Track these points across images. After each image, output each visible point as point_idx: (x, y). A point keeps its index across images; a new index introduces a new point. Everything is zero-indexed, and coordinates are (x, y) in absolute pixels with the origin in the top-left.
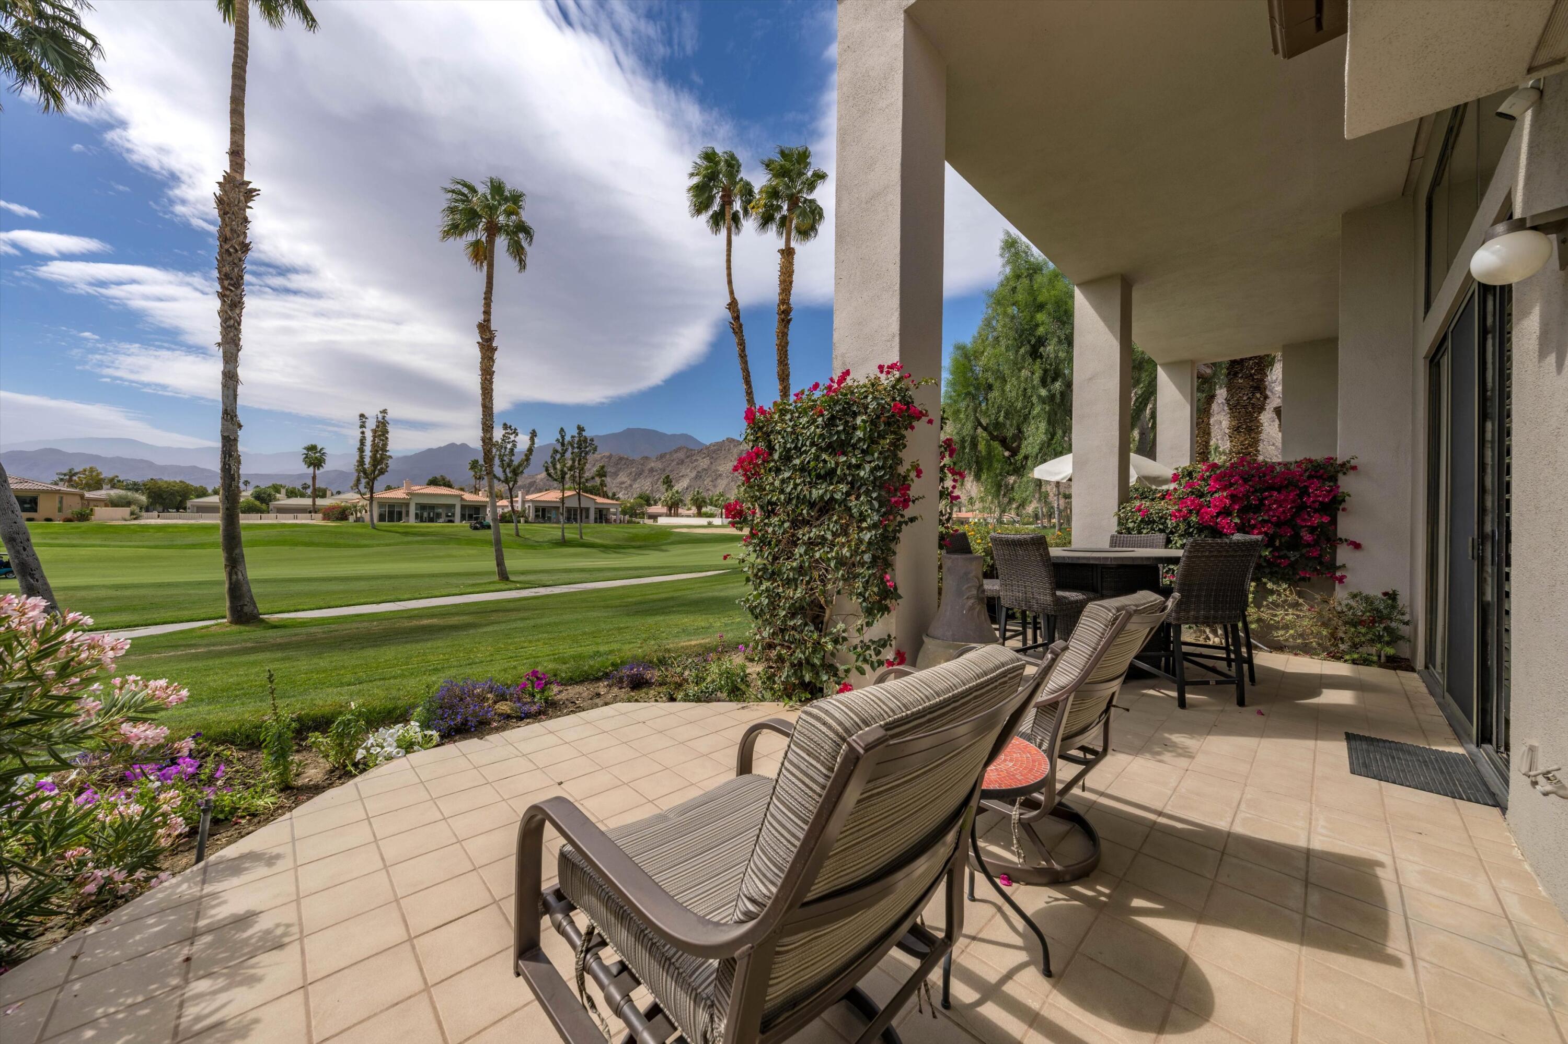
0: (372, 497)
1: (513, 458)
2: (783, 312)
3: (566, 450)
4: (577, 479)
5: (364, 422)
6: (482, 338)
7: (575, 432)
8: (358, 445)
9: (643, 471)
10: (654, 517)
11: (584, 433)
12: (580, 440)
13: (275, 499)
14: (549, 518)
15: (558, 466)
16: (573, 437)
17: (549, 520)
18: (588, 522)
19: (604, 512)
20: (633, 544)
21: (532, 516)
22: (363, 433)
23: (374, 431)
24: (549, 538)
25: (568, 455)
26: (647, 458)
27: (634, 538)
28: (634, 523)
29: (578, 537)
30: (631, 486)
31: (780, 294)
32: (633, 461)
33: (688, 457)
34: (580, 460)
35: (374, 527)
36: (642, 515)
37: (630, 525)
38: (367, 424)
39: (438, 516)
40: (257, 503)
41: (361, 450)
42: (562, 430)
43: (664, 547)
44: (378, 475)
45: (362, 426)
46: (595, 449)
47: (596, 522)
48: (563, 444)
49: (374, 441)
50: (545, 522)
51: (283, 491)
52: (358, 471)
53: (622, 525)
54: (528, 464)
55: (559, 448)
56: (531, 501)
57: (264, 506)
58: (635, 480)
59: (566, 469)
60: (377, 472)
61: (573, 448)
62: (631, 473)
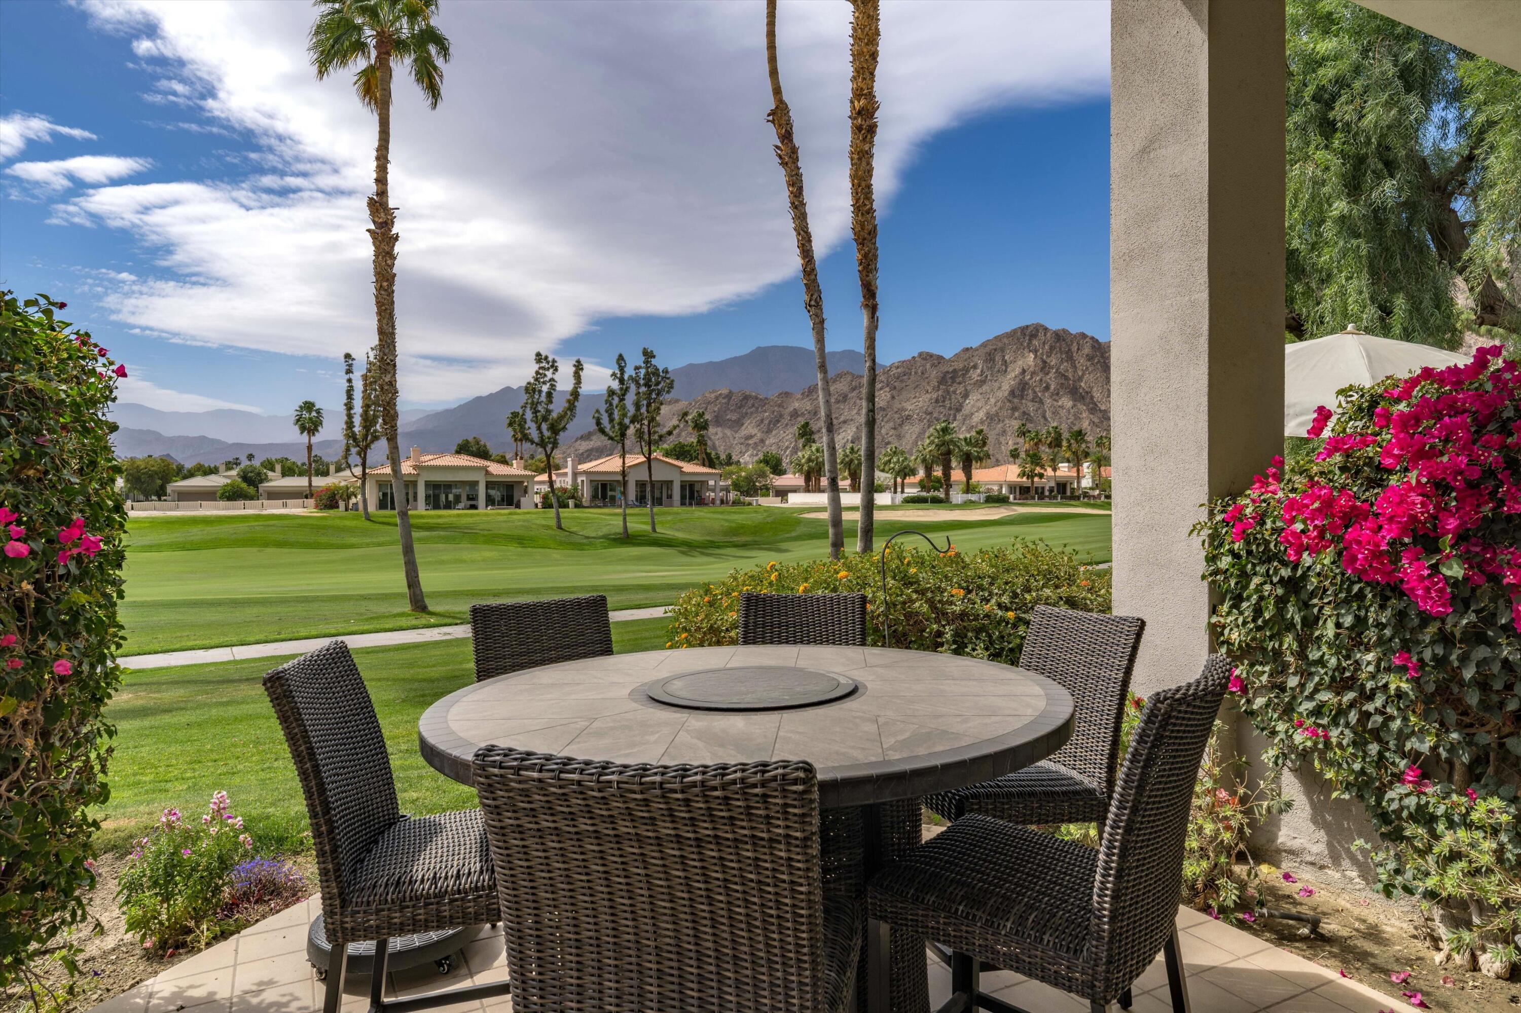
0: (364, 474)
1: (551, 407)
2: (859, 113)
3: (627, 389)
4: (646, 437)
5: (350, 365)
6: (374, 222)
7: (640, 360)
8: (344, 399)
9: (781, 416)
10: (782, 493)
11: (654, 362)
12: (647, 374)
13: (266, 479)
14: (613, 498)
15: (617, 415)
16: (637, 368)
17: (613, 502)
18: (671, 506)
19: (697, 487)
20: (735, 539)
21: (586, 493)
22: (350, 381)
23: (365, 378)
24: (605, 531)
25: (630, 398)
26: (787, 394)
27: (736, 530)
28: (744, 504)
29: (648, 528)
30: (762, 441)
31: (854, 79)
32: (764, 402)
33: (853, 389)
34: (649, 405)
35: (368, 517)
36: (766, 490)
37: (735, 509)
38: (354, 368)
39: (458, 499)
40: (244, 485)
41: (349, 407)
42: (621, 358)
43: (784, 545)
44: (372, 442)
45: (349, 371)
46: (671, 386)
47: (683, 504)
48: (622, 381)
49: (365, 391)
50: (605, 506)
51: (278, 468)
52: (348, 436)
53: (724, 508)
54: (573, 416)
55: (615, 385)
56: (585, 473)
57: (251, 490)
58: (769, 431)
59: (627, 421)
60: (369, 438)
61: (638, 385)
62: (762, 421)
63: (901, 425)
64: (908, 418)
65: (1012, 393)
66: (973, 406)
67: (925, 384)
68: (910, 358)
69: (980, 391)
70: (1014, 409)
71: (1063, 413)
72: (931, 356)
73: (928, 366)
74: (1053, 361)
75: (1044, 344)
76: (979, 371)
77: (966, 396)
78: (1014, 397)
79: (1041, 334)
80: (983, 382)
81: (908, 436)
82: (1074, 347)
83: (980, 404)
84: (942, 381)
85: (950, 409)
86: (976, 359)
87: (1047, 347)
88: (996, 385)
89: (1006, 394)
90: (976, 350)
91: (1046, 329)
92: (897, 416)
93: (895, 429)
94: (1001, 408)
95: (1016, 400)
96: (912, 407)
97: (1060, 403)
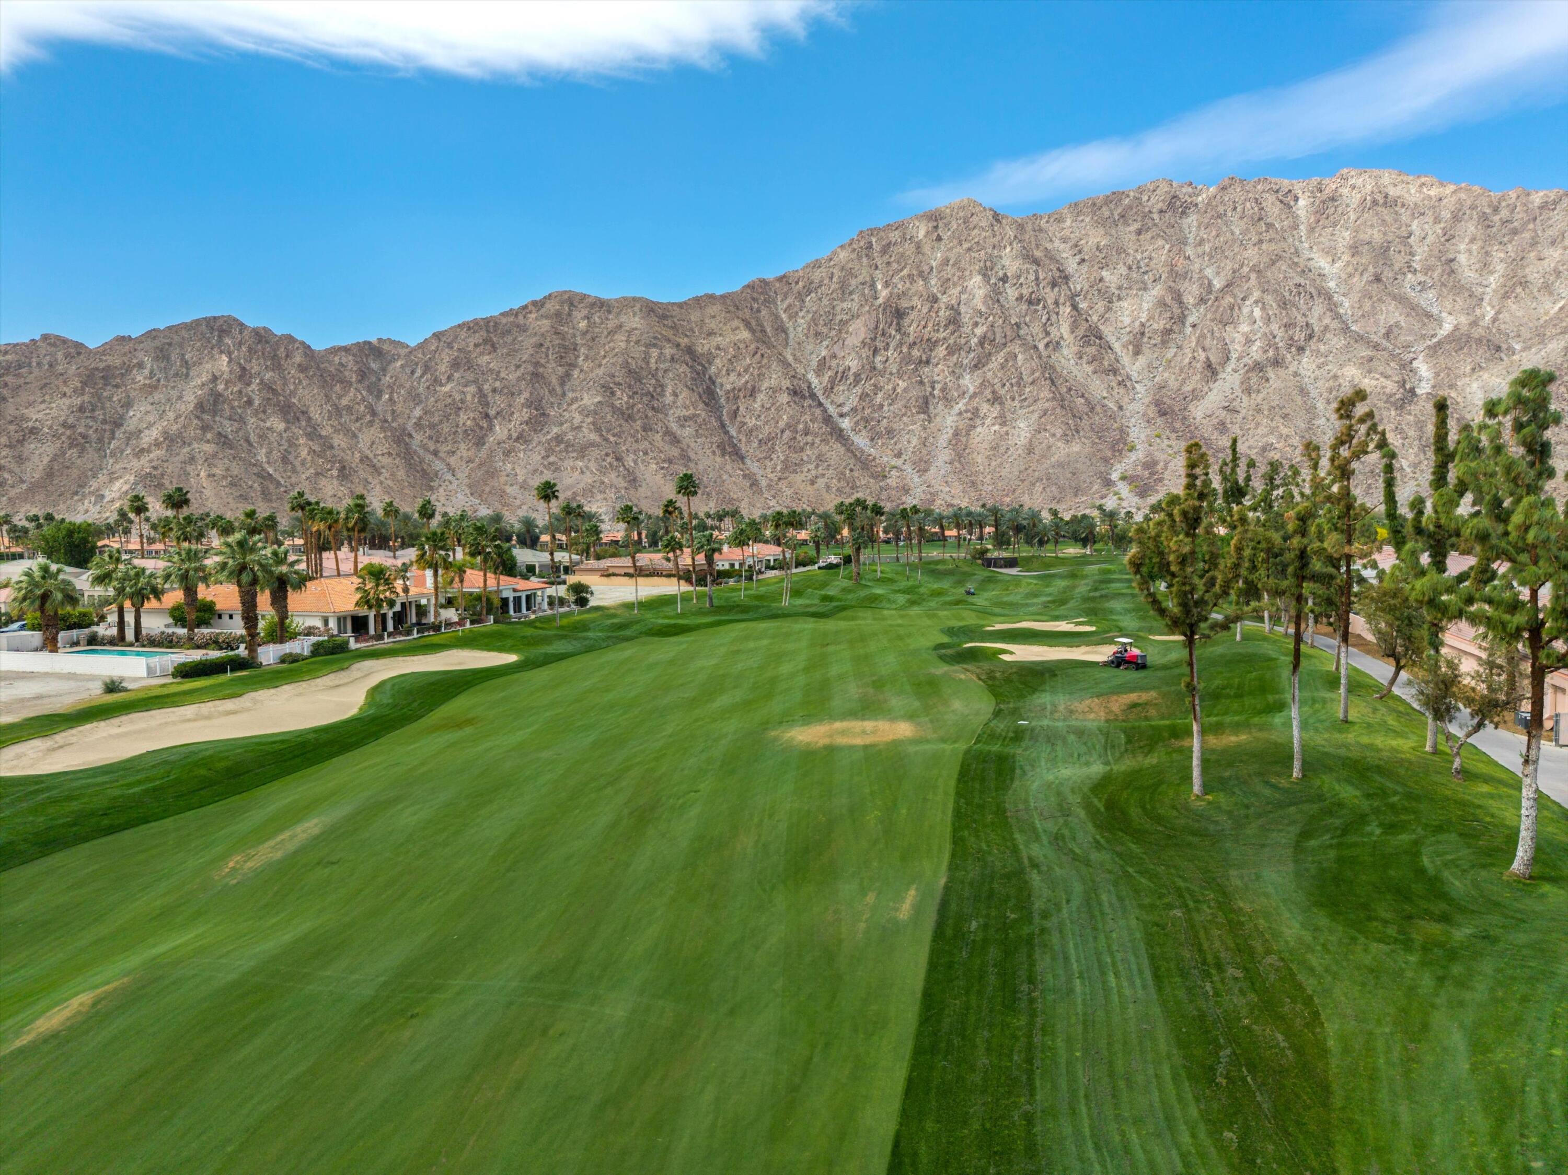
63: (21, 442)
64: (33, 431)
65: (200, 406)
66: (141, 420)
67: (60, 382)
68: (27, 341)
69: (150, 399)
70: (205, 428)
71: (273, 437)
72: (64, 341)
73: (60, 355)
74: (254, 367)
75: (240, 344)
76: (146, 372)
77: (128, 405)
78: (203, 411)
79: (235, 331)
80: (154, 388)
81: (35, 458)
82: (282, 352)
83: (151, 418)
84: (88, 380)
85: (104, 422)
86: (140, 355)
87: (244, 349)
88: (174, 393)
89: (191, 407)
90: (139, 340)
91: (242, 324)
92: (12, 428)
93: (10, 446)
94: (184, 427)
95: (206, 417)
96: (40, 416)
97: (268, 424)
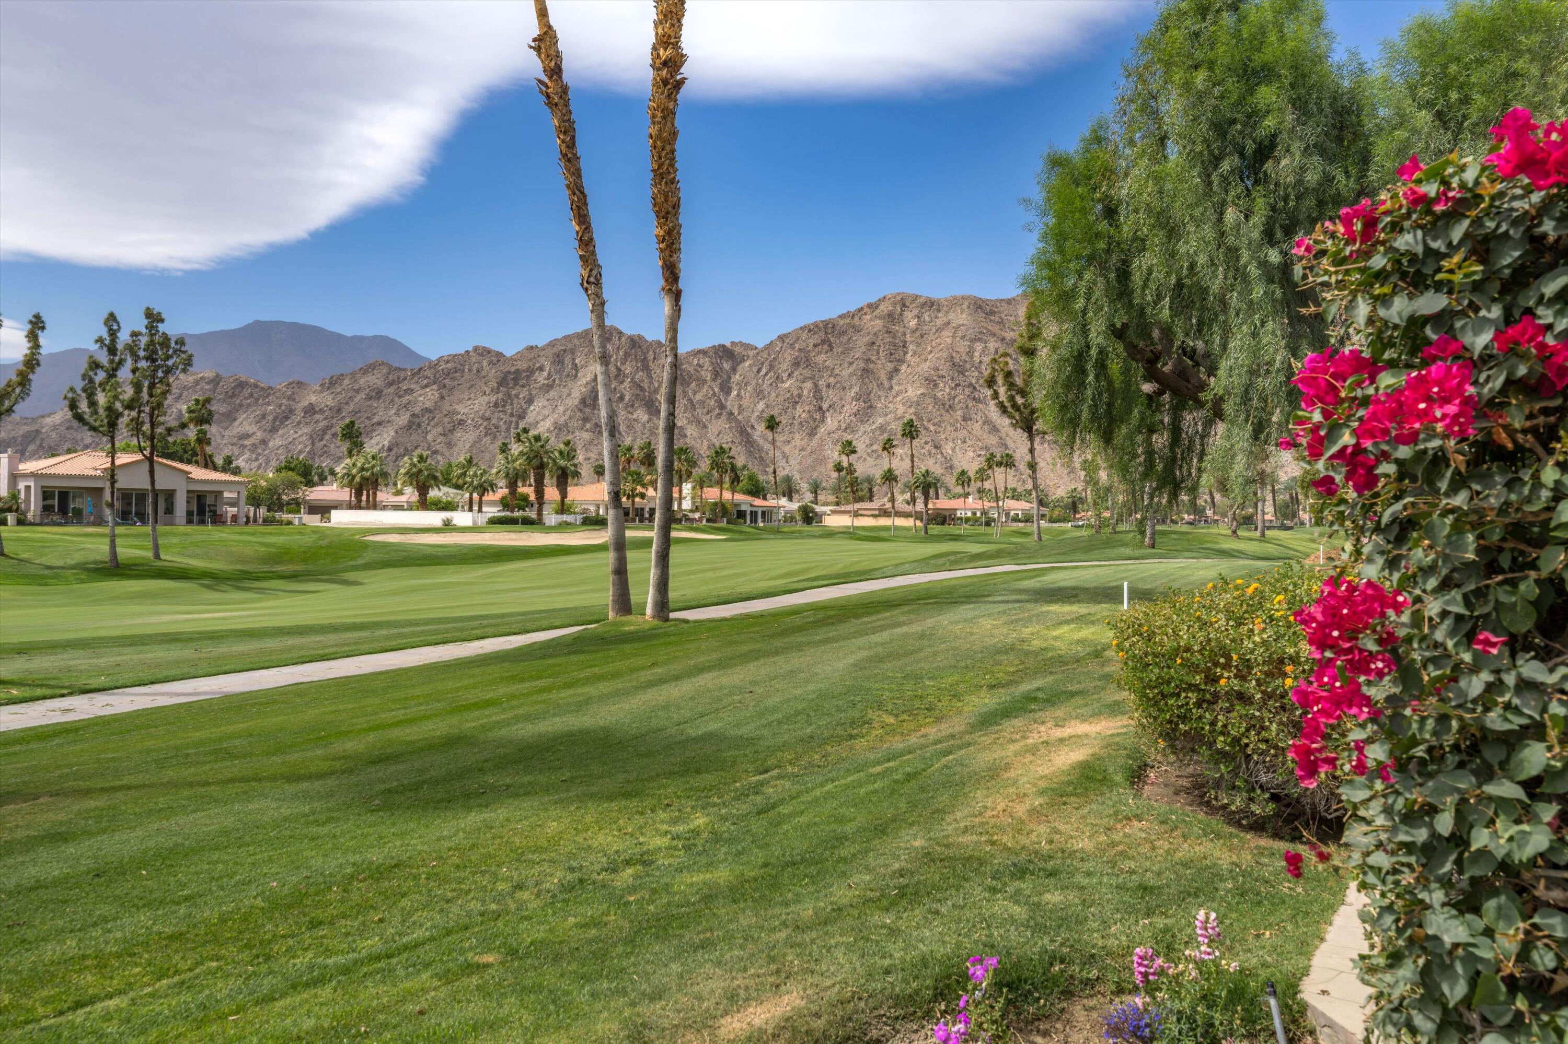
2: (665, 64)
3: (121, 363)
4: (146, 427)
7: (140, 324)
9: (291, 411)
10: (323, 510)
11: (162, 328)
12: (152, 342)
14: (78, 513)
15: (102, 399)
16: (135, 334)
17: (78, 517)
18: (172, 523)
19: (209, 500)
20: (279, 568)
21: (34, 508)
24: (78, 558)
25: (125, 374)
26: (300, 384)
27: (280, 556)
28: (280, 523)
29: (150, 554)
30: (264, 442)
31: (656, 24)
32: (267, 392)
33: (390, 384)
34: (152, 386)
36: (296, 505)
37: (270, 529)
42: (112, 317)
43: (350, 576)
46: (188, 362)
47: (189, 522)
48: (112, 350)
50: (66, 524)
53: (251, 528)
54: (25, 394)
55: (103, 358)
56: (33, 475)
58: (274, 430)
59: (118, 406)
61: (136, 358)
62: (264, 416)
63: (452, 431)
64: (461, 422)
65: (583, 401)
66: (538, 413)
67: (481, 384)
68: (463, 352)
69: (547, 396)
70: (586, 420)
71: (638, 427)
72: (489, 352)
73: (485, 363)
74: (628, 369)
75: (618, 349)
76: (545, 374)
77: (530, 401)
78: (586, 406)
79: (615, 339)
80: (550, 387)
81: (460, 444)
82: (651, 356)
83: (546, 412)
84: (503, 382)
85: (512, 415)
86: (542, 360)
87: (621, 353)
88: (566, 391)
89: (576, 402)
90: (543, 349)
91: (620, 333)
92: (446, 420)
93: (444, 435)
94: (570, 418)
95: (587, 410)
96: (466, 410)
97: (635, 416)
